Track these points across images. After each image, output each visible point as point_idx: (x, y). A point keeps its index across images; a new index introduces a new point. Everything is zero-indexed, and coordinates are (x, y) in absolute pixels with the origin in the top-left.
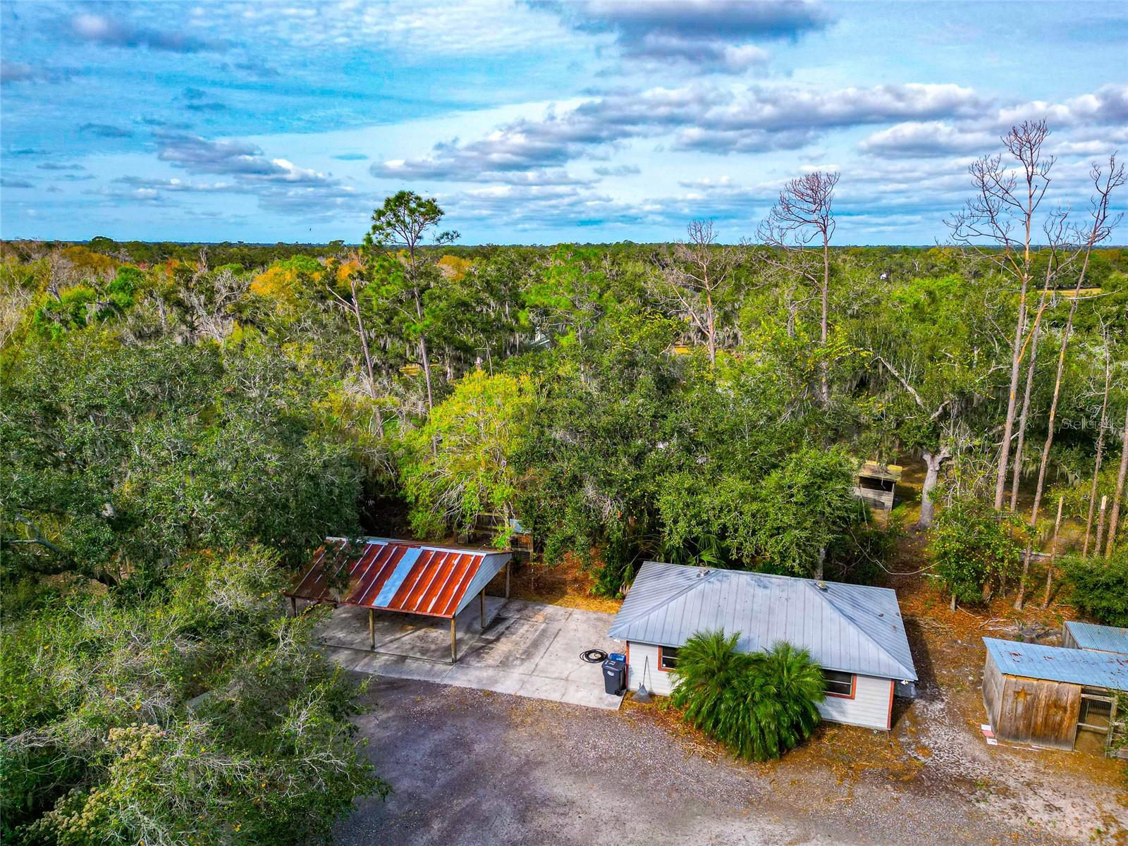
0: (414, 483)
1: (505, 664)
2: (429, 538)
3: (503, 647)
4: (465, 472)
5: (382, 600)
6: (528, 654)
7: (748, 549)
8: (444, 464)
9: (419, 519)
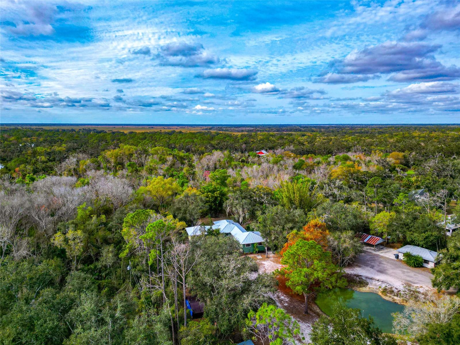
0: (371, 226)
1: (382, 253)
2: (373, 235)
3: (382, 251)
4: (380, 226)
5: (365, 241)
6: (385, 253)
7: (418, 243)
8: (376, 225)
9: (372, 232)
